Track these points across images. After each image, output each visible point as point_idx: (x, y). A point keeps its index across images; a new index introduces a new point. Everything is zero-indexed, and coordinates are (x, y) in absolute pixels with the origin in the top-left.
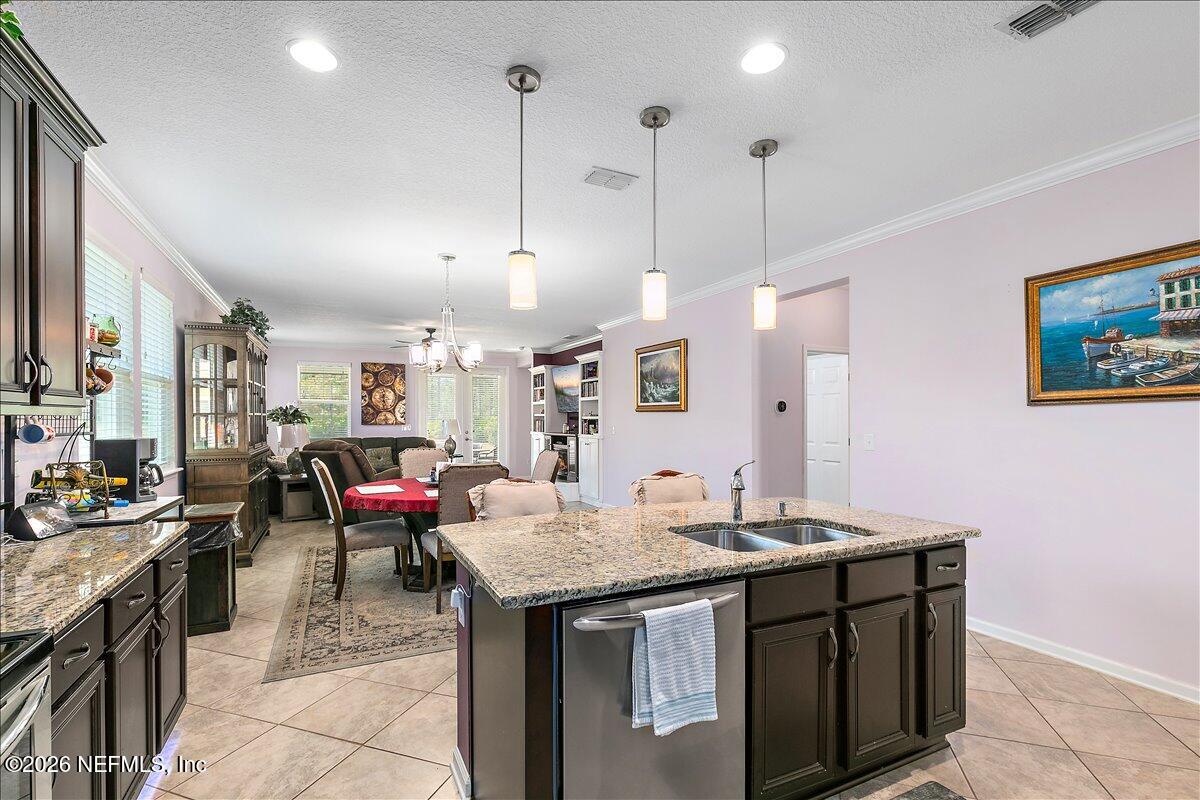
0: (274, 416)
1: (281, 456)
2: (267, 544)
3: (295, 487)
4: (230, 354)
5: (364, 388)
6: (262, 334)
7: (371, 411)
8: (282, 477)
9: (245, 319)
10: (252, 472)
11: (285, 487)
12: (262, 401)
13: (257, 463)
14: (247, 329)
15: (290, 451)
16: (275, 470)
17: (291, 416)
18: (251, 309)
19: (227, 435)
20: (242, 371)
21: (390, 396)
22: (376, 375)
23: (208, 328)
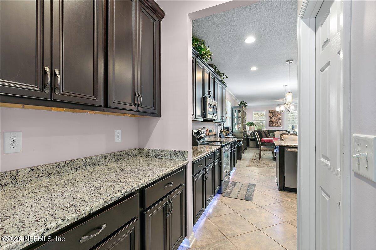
0: (248, 124)
1: (249, 133)
2: (246, 151)
3: (252, 140)
4: (239, 111)
5: (269, 117)
6: (246, 107)
7: (271, 123)
8: (249, 138)
9: (243, 104)
10: (244, 135)
11: (250, 140)
12: (245, 121)
13: (245, 133)
14: (243, 106)
15: (251, 132)
16: (248, 136)
17: (251, 124)
18: (243, 102)
19: (239, 127)
20: (242, 115)
21: (277, 119)
22: (272, 113)
23: (236, 107)
